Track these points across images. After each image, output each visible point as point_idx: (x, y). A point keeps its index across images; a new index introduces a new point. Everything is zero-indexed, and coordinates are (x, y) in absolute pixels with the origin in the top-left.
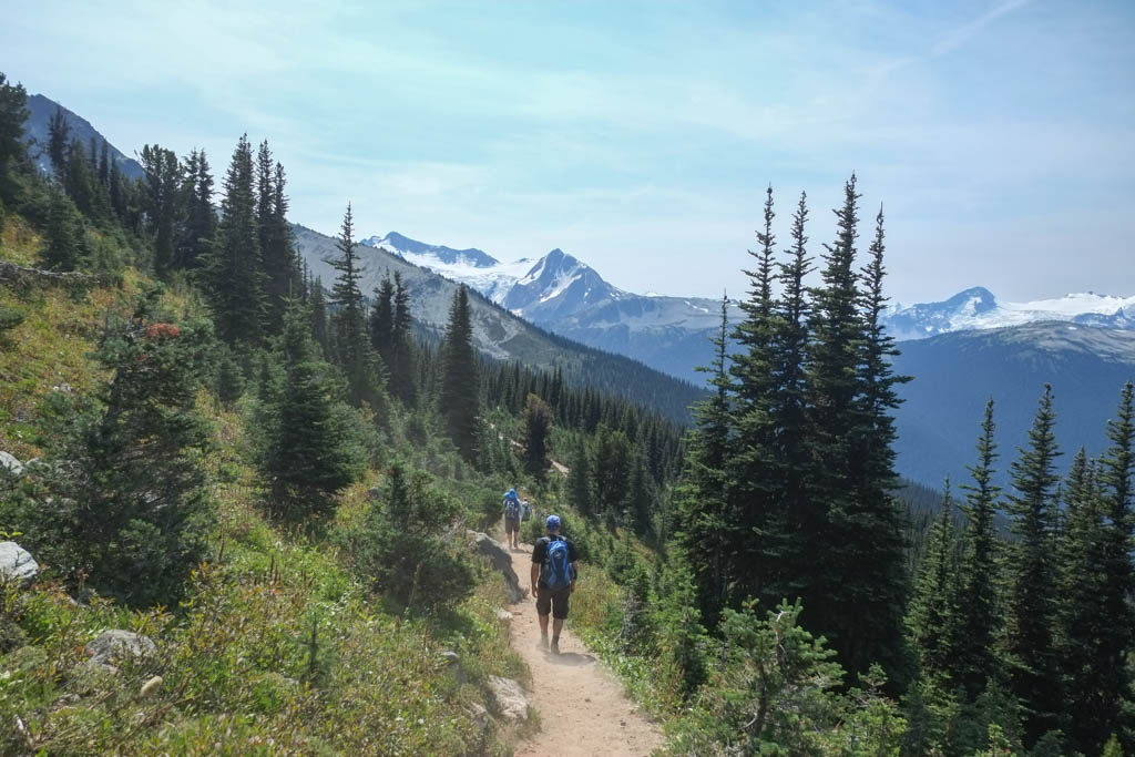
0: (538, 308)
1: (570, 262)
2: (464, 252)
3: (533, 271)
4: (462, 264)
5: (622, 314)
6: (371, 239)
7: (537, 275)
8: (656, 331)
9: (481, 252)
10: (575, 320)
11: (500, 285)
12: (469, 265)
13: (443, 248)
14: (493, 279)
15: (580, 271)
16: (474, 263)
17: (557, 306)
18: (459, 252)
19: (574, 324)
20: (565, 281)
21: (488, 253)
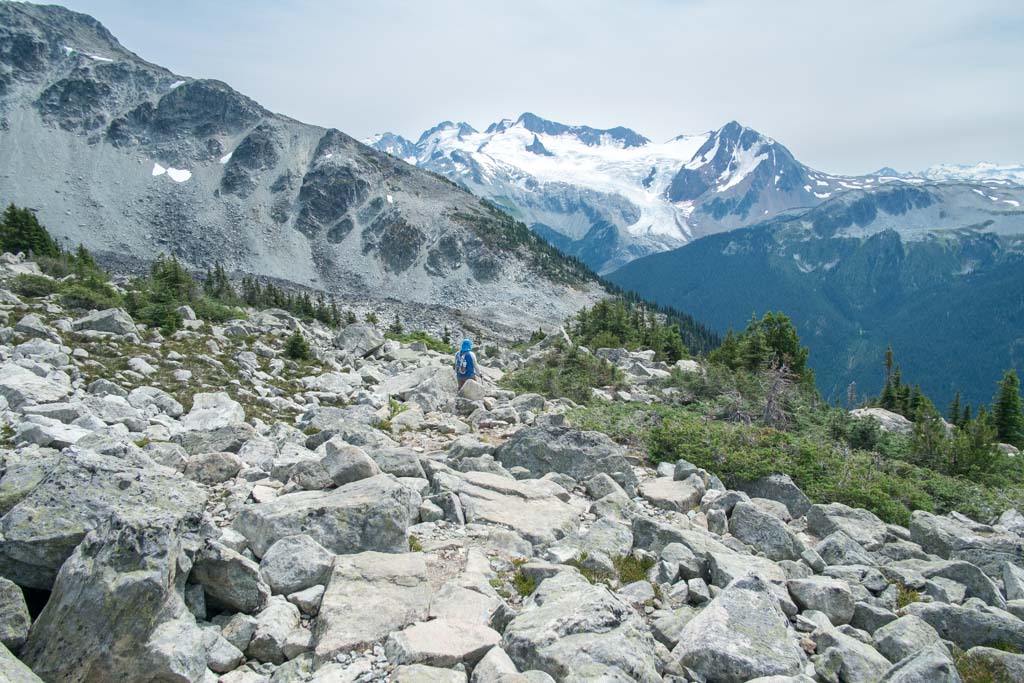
0: (718, 199)
1: (749, 138)
2: (609, 131)
3: (702, 151)
4: (608, 146)
5: (881, 213)
6: (502, 122)
7: (710, 155)
8: (947, 241)
9: (629, 130)
10: (808, 225)
11: (660, 171)
12: (617, 147)
13: (585, 128)
14: (651, 164)
15: (765, 149)
16: (622, 145)
17: (743, 196)
18: (603, 132)
19: (807, 232)
20: (747, 161)
21: (638, 132)
